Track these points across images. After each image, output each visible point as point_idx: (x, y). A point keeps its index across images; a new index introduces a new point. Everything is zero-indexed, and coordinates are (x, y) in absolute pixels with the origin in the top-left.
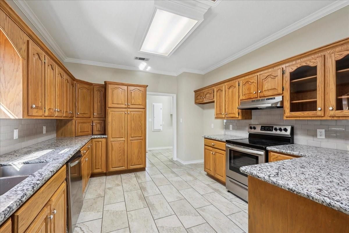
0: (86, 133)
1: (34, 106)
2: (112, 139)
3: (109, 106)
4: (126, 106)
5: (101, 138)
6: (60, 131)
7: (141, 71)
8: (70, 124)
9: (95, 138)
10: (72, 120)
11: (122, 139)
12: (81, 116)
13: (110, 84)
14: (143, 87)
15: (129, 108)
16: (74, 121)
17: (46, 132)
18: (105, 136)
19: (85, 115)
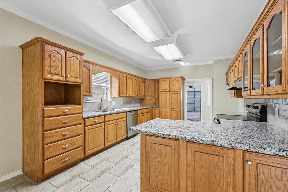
0: (152, 105)
1: (121, 93)
2: (161, 109)
3: (160, 91)
4: (169, 91)
5: (157, 108)
6: (142, 103)
7: (183, 66)
8: (145, 100)
9: (154, 108)
10: (146, 98)
11: (166, 109)
12: (149, 96)
13: (161, 79)
14: (179, 78)
15: (171, 91)
16: (146, 99)
17: (135, 103)
18: (158, 107)
19: (151, 96)
